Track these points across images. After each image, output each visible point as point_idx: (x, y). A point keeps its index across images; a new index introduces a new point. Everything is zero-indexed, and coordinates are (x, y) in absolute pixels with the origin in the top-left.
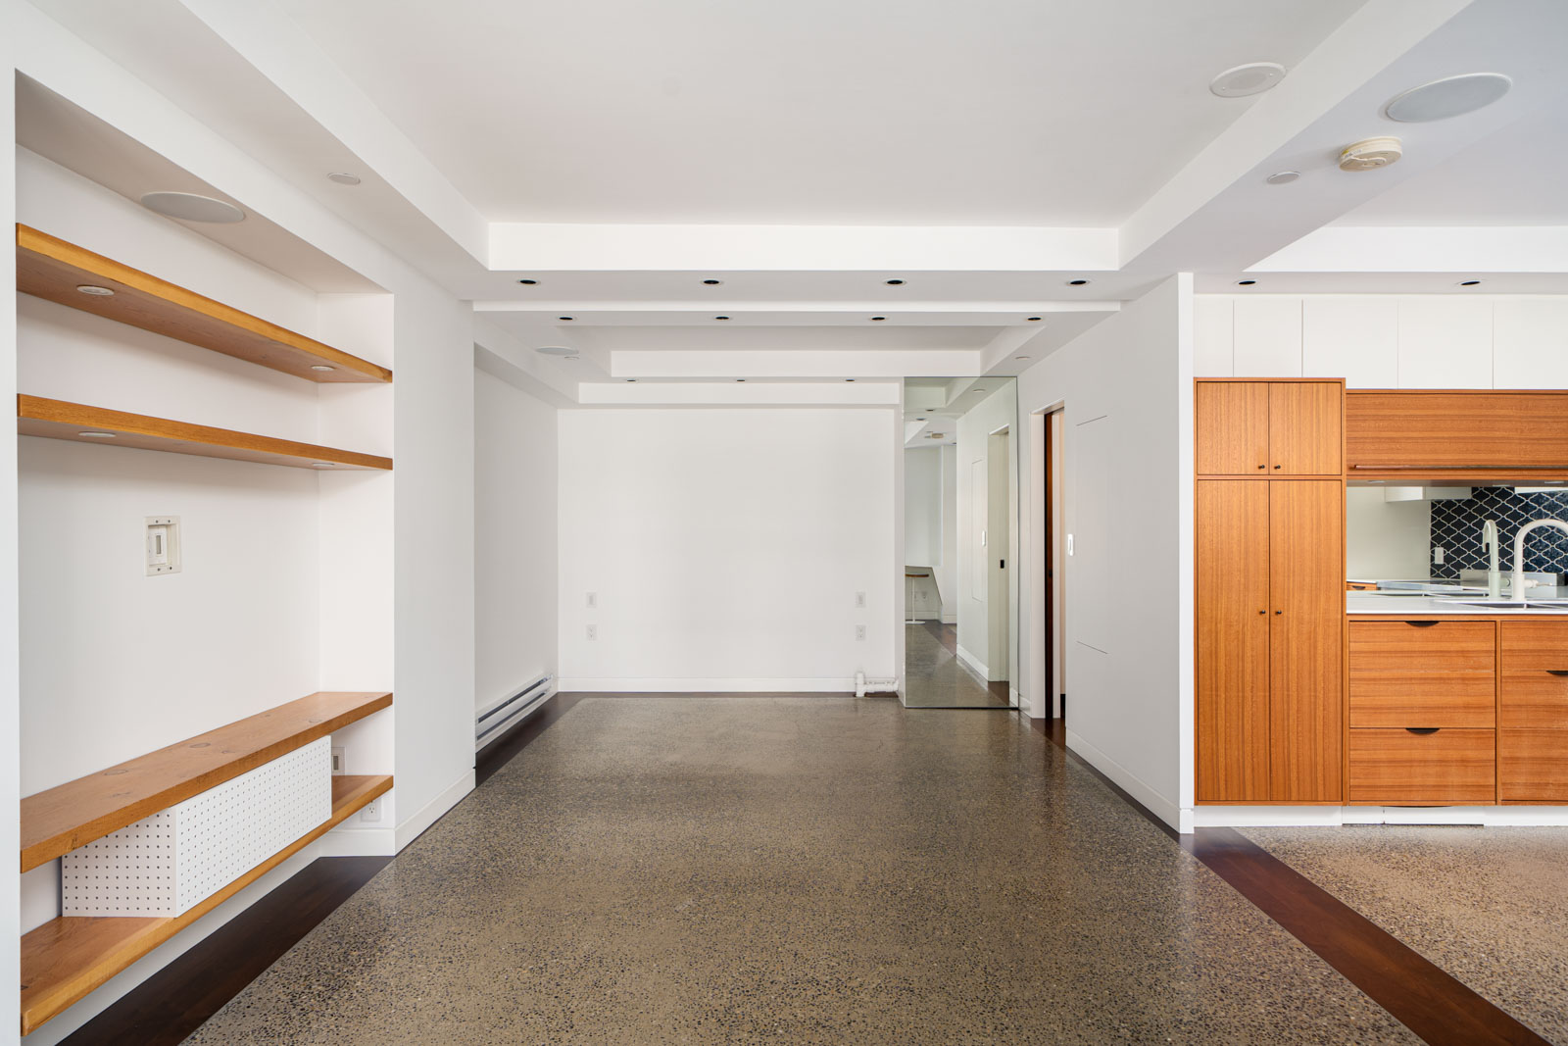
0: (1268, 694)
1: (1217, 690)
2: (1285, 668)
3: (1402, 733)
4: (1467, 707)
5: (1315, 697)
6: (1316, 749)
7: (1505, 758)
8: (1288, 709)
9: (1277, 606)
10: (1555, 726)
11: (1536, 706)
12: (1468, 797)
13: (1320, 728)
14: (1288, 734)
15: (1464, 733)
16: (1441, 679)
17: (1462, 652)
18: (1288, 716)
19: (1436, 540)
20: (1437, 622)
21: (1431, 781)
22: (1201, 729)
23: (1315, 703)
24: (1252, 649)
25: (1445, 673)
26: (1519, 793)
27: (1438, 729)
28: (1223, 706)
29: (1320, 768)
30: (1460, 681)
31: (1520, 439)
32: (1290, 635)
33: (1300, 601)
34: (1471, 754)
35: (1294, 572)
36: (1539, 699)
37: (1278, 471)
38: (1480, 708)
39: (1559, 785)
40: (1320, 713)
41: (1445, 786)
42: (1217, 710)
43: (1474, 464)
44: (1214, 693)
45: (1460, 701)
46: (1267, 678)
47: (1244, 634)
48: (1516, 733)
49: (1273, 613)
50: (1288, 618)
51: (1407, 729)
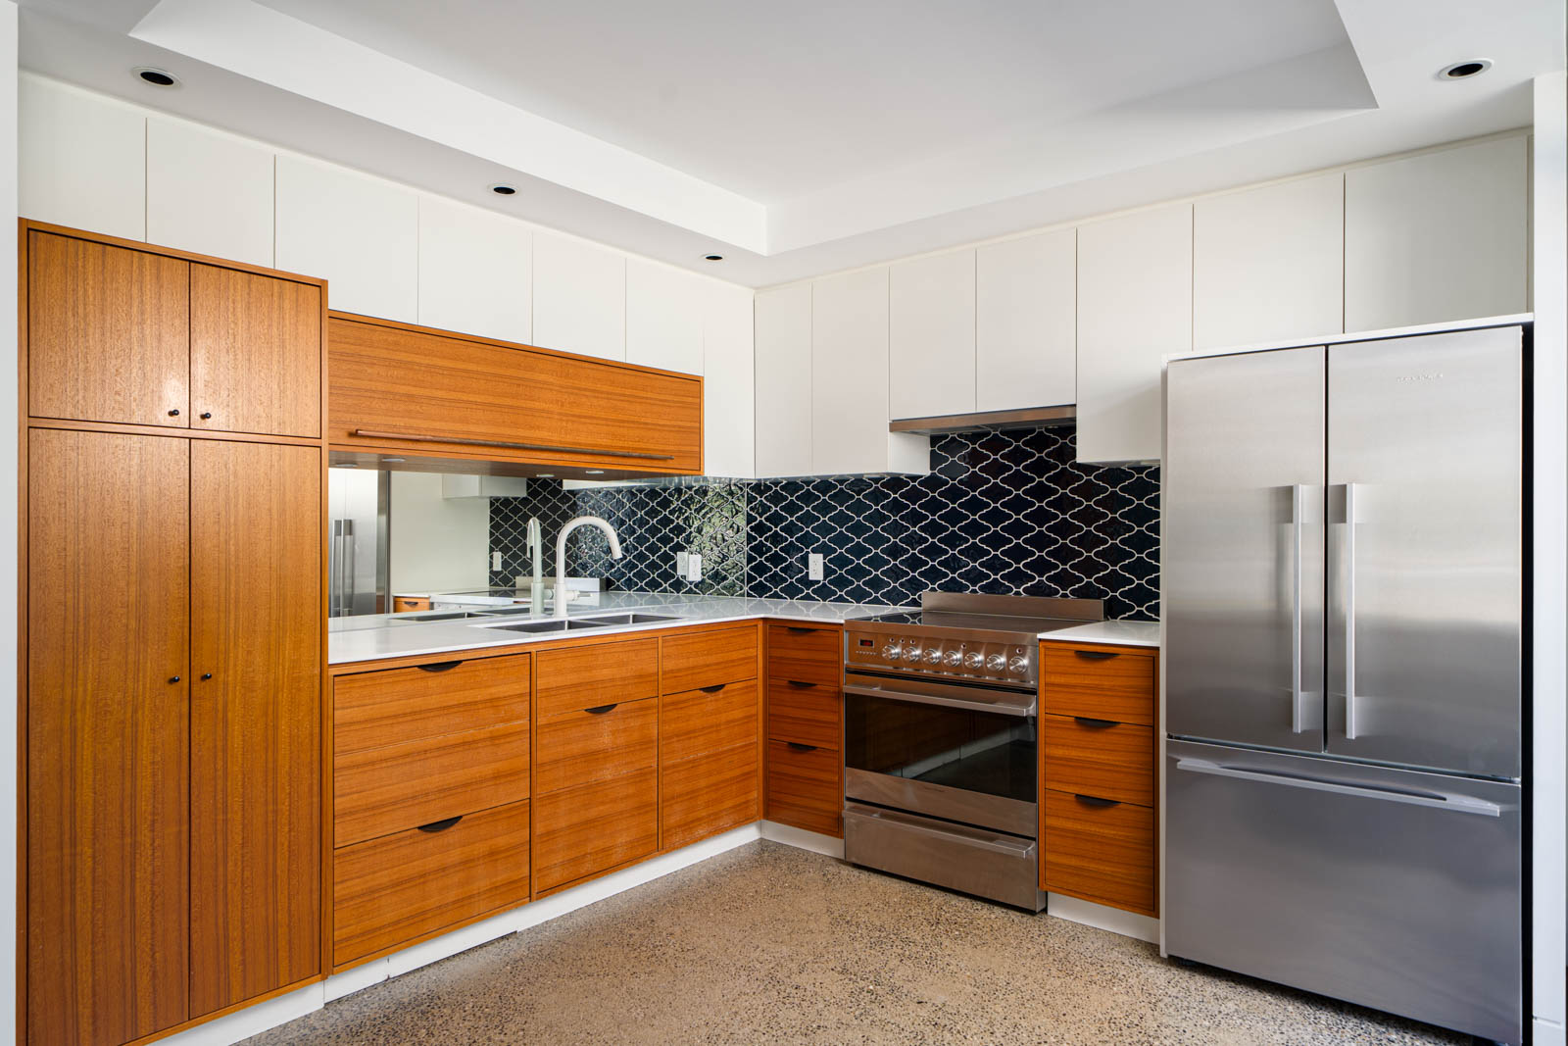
0: (185, 827)
1: (73, 844)
2: (220, 773)
3: (411, 837)
4: (497, 777)
5: (275, 812)
6: (276, 902)
7: (541, 836)
8: (226, 845)
9: (202, 664)
10: (593, 779)
11: (574, 757)
12: (497, 903)
13: (282, 864)
14: (226, 887)
15: (493, 814)
16: (464, 743)
17: (491, 700)
18: (225, 856)
19: (495, 544)
20: (460, 662)
21: (452, 896)
22: (35, 930)
23: (275, 822)
24: (154, 751)
25: (470, 734)
26: (556, 876)
27: (460, 817)
28: (87, 873)
29: (283, 931)
30: (488, 743)
31: (560, 414)
32: (230, 715)
33: (249, 653)
34: (502, 841)
35: (237, 602)
36: (576, 748)
37: (208, 423)
38: (512, 775)
39: (596, 853)
40: (283, 839)
41: (470, 897)
42: (73, 882)
43: (510, 441)
44: (67, 851)
45: (488, 770)
46: (185, 799)
47: (135, 725)
48: (553, 797)
49: (196, 678)
50: (226, 684)
51: (419, 828)
